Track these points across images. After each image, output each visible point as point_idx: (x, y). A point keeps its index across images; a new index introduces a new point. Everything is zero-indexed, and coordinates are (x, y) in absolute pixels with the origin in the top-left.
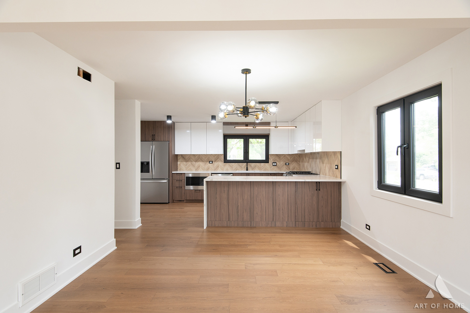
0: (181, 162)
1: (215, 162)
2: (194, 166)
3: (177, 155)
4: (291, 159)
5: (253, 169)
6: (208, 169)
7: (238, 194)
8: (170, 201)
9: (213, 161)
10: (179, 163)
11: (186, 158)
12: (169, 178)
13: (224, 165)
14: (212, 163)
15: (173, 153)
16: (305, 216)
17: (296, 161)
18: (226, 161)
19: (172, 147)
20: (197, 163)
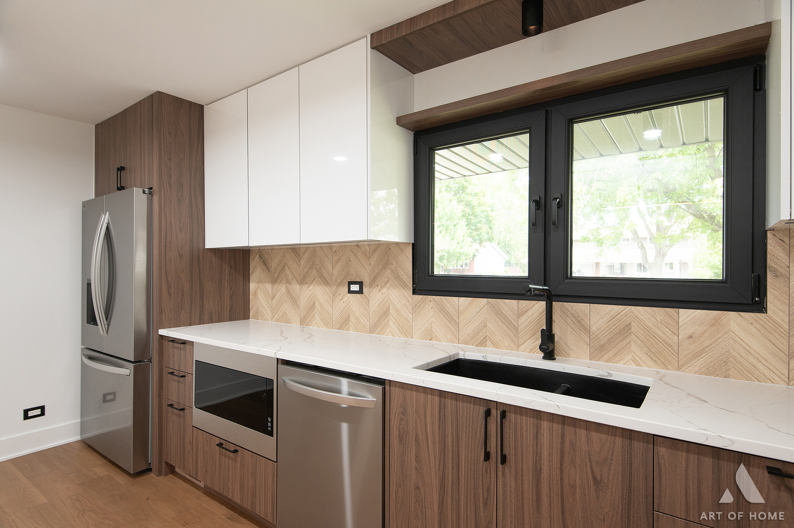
0: (260, 281)
1: (372, 284)
2: (294, 300)
5: (599, 351)
6: (344, 323)
9: (366, 281)
10: (253, 286)
11: (272, 265)
13: (415, 309)
14: (361, 292)
18: (423, 282)
20: (305, 287)
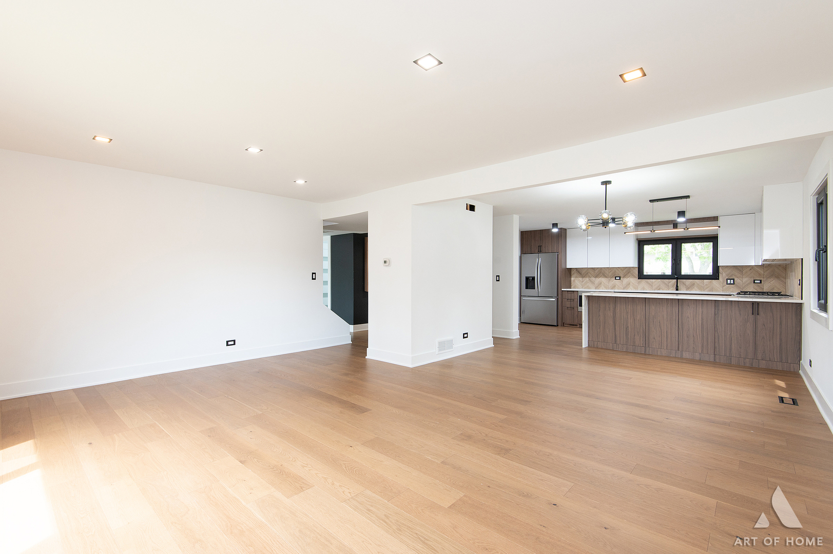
0: (576, 277)
1: (623, 277)
2: (593, 283)
3: (570, 269)
4: (765, 274)
5: (688, 289)
6: (613, 287)
7: (627, 313)
8: (560, 323)
10: (572, 279)
11: (583, 273)
12: (558, 295)
13: (639, 283)
14: (620, 279)
15: (563, 267)
16: (731, 349)
17: (777, 277)
18: (641, 276)
19: (561, 259)
20: (597, 279)
